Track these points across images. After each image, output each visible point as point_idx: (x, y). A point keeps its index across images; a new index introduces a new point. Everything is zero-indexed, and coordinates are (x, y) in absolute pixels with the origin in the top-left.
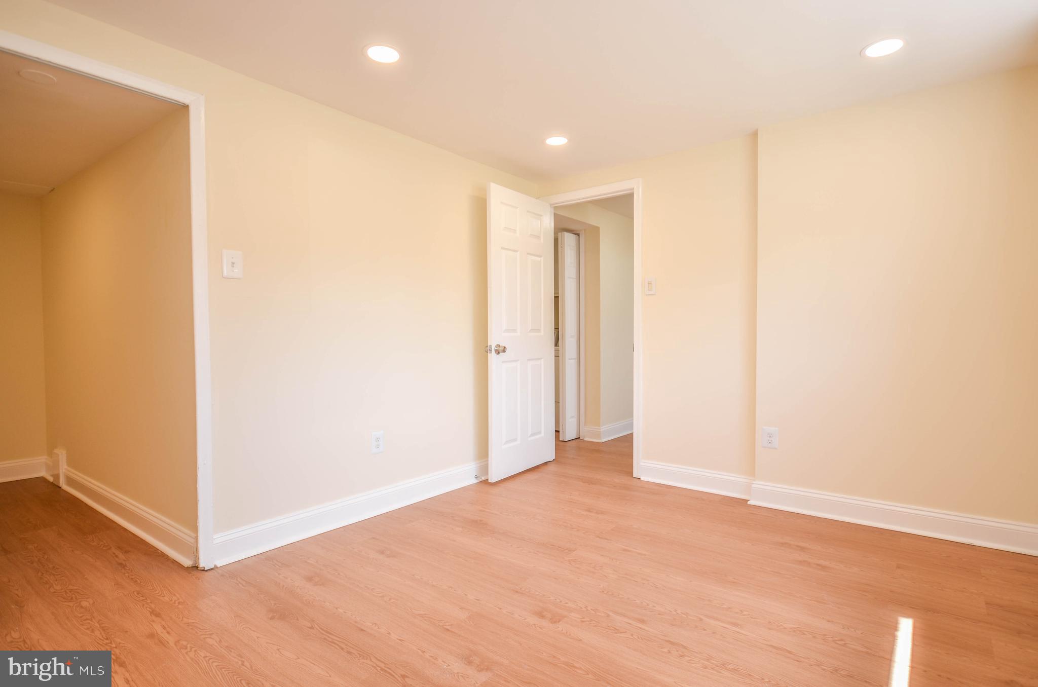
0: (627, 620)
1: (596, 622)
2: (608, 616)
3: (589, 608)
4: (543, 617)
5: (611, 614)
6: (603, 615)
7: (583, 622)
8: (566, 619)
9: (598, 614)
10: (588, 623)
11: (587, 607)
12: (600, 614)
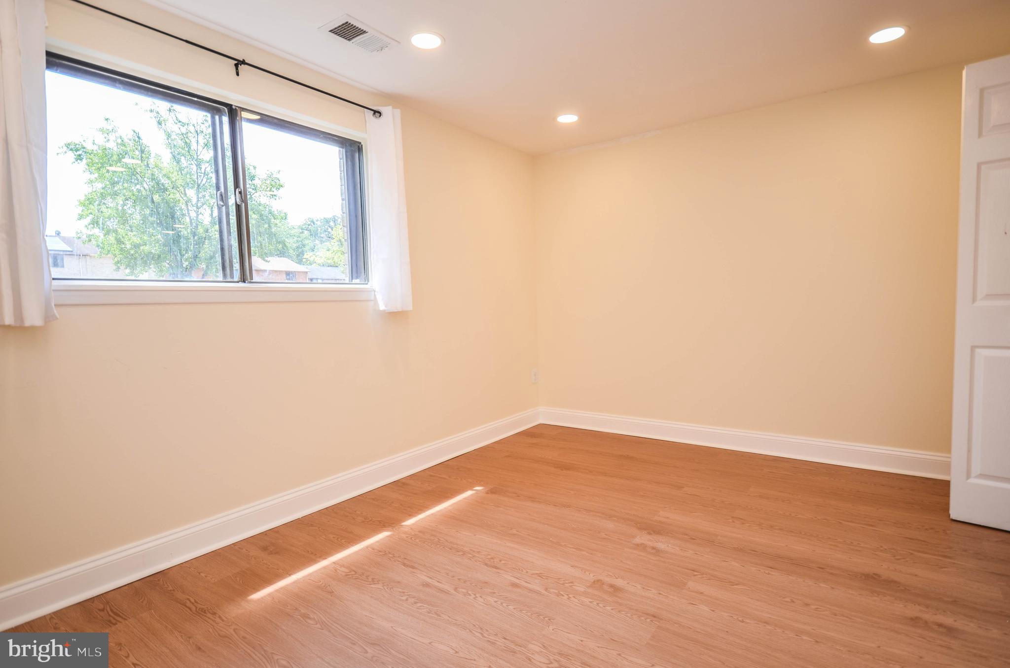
0: (529, 585)
1: (558, 583)
2: (546, 589)
3: (566, 597)
4: (612, 586)
5: (544, 592)
6: (552, 590)
7: (572, 583)
8: (589, 585)
9: (557, 591)
10: (567, 582)
11: (568, 599)
12: (554, 591)
